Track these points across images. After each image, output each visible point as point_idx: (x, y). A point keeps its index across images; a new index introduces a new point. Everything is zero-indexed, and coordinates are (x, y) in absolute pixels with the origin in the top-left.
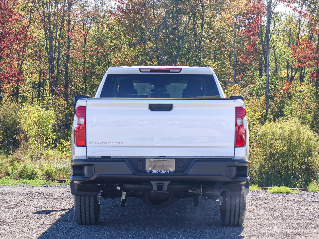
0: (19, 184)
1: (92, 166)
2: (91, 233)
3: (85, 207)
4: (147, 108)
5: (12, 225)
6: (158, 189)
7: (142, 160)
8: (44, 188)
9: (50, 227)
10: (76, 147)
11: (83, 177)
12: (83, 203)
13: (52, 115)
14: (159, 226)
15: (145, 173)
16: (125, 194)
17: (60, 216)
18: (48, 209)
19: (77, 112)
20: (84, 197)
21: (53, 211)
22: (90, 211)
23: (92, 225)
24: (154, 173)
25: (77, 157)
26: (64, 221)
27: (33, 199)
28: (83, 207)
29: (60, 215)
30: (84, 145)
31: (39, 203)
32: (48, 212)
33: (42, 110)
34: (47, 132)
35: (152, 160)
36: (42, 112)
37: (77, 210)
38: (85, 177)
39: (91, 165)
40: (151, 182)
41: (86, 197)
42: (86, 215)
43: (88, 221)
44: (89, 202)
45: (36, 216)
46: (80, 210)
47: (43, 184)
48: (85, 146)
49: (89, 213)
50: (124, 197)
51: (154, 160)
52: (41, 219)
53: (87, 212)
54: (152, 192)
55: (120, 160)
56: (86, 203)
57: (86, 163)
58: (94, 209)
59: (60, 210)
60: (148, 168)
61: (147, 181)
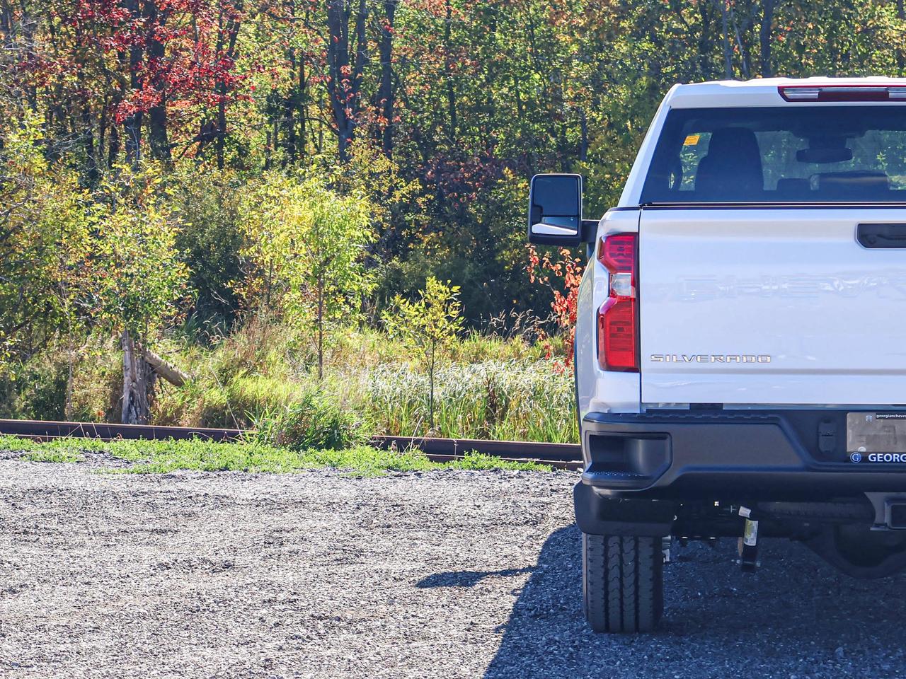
0: (306, 466)
1: (665, 438)
2: (655, 667)
3: (622, 573)
4: (850, 239)
5: (371, 630)
6: (894, 521)
7: (835, 418)
8: (401, 483)
9: (503, 641)
10: (601, 372)
11: (632, 478)
12: (614, 561)
13: (361, 215)
14: (874, 639)
15: (846, 461)
16: (756, 528)
17: (514, 599)
18: (459, 568)
19: (608, 254)
20: (616, 539)
21: (479, 576)
22: (637, 588)
23: (644, 632)
24: (877, 462)
25: (604, 405)
26: (538, 616)
27: (389, 526)
28: (614, 573)
29: (513, 593)
30: (632, 365)
31: (416, 541)
32: (467, 579)
33: (326, 198)
34: (345, 272)
35: (869, 417)
36: (326, 204)
37: (592, 584)
38: (638, 477)
39: (662, 436)
40: (867, 494)
41: (626, 539)
42: (625, 601)
43: (629, 618)
44: (636, 557)
45: (431, 594)
46: (603, 582)
47: (390, 468)
48: (636, 369)
49: (636, 593)
50: (751, 539)
51: (878, 416)
52: (457, 608)
53: (629, 592)
54: (872, 529)
55: (742, 419)
56: (625, 559)
57: (641, 428)
58: (651, 580)
59: (505, 573)
60: (856, 446)
61: (855, 492)
